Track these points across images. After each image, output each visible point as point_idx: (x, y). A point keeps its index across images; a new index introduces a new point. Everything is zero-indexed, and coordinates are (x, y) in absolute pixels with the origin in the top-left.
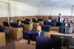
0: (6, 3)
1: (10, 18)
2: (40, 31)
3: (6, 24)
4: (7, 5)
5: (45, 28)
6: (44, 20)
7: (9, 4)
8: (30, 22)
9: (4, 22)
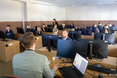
0: (21, 2)
1: (26, 23)
2: (65, 37)
3: (20, 31)
4: (22, 4)
5: (73, 36)
6: (76, 28)
7: (25, 3)
8: (53, 30)
9: (18, 28)
